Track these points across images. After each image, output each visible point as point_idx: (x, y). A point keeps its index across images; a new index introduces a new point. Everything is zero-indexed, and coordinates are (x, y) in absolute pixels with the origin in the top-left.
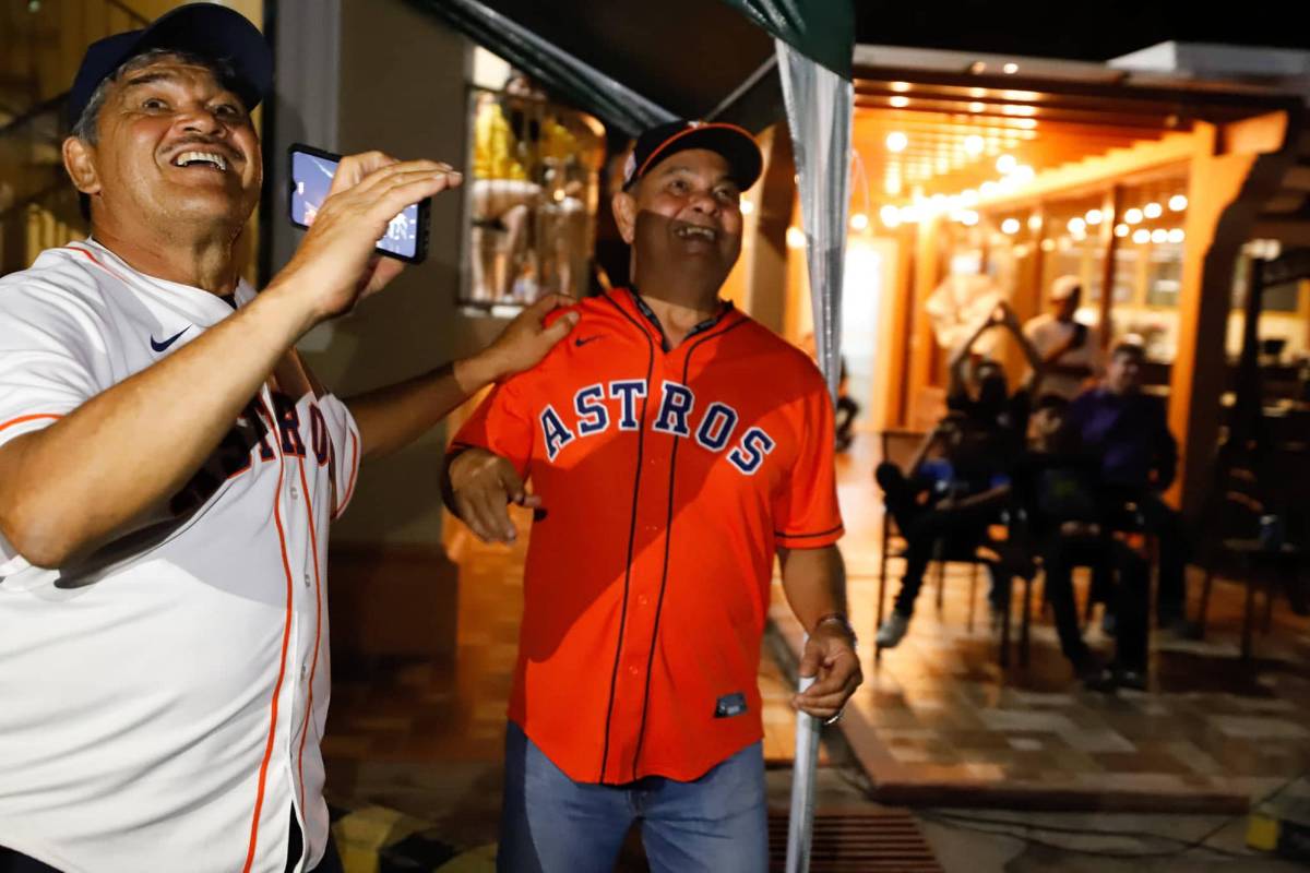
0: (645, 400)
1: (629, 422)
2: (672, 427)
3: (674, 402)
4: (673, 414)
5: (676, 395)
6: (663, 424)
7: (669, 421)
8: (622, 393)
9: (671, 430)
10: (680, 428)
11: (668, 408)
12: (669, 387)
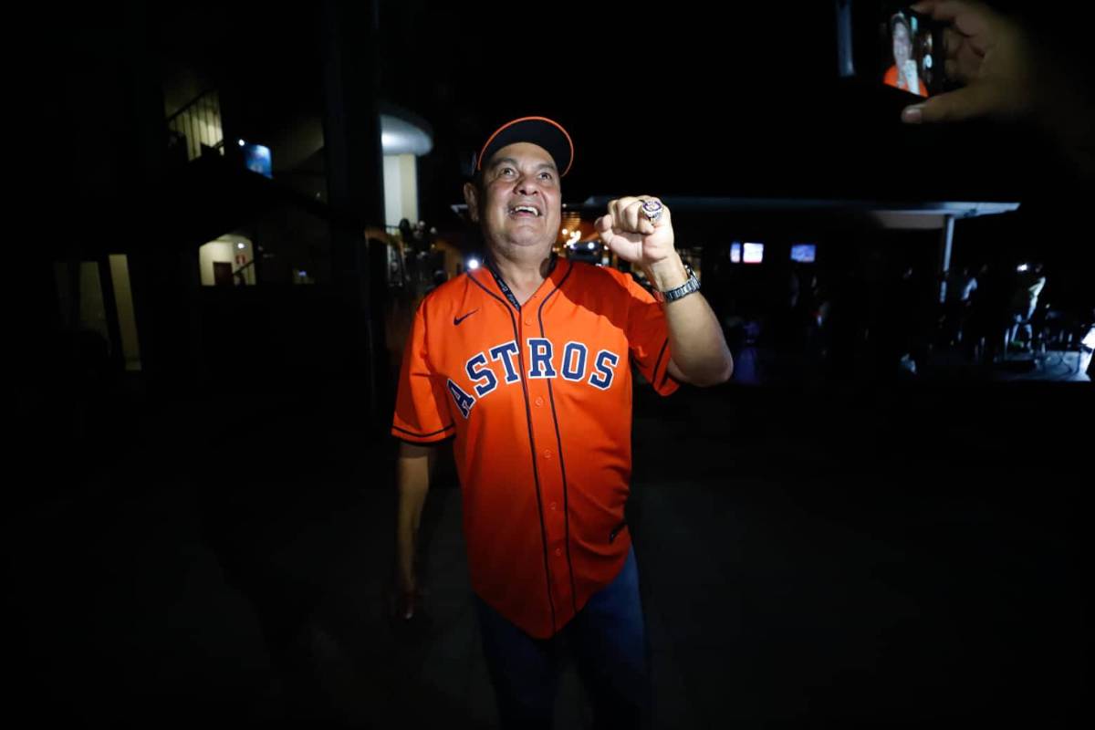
0: (519, 356)
1: (512, 377)
2: (543, 372)
3: (539, 353)
4: (541, 362)
5: (539, 347)
6: (536, 372)
7: (540, 369)
8: (500, 355)
9: (543, 376)
10: (549, 372)
11: (536, 358)
12: (531, 342)
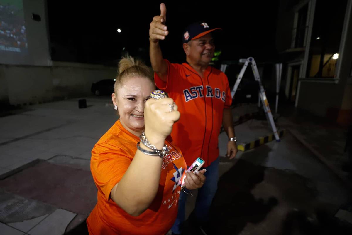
0: (203, 90)
1: (201, 96)
4: (210, 93)
6: (208, 95)
7: (209, 94)
8: (198, 89)
9: (210, 96)
10: (212, 95)
11: (208, 91)
12: (207, 87)
